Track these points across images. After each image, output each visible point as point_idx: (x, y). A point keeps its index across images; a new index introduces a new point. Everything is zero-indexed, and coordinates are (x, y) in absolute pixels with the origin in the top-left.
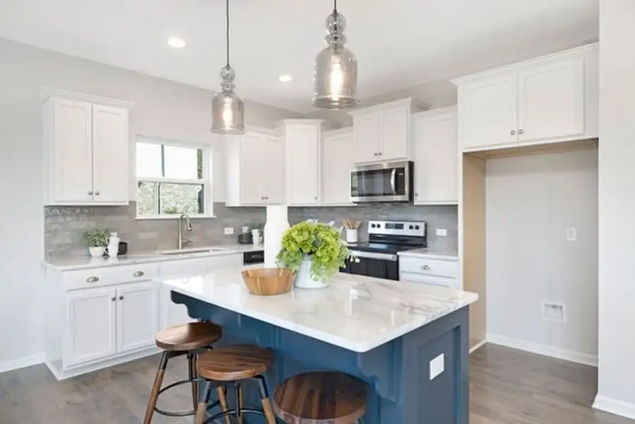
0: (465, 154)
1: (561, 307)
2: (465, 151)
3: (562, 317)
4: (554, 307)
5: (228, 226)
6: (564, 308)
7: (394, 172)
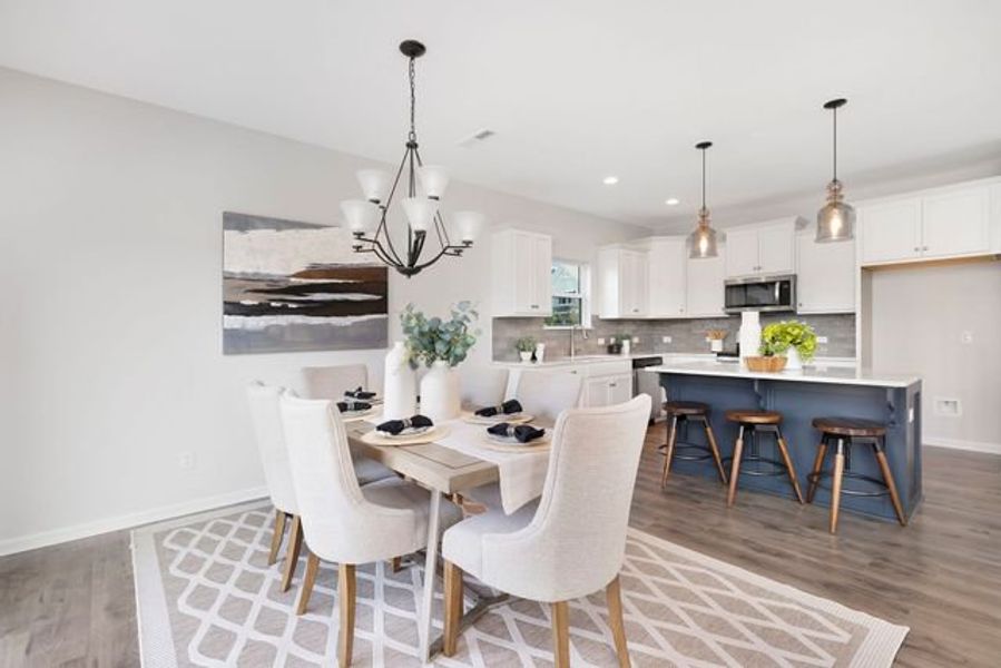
0: (863, 268)
1: (955, 403)
2: (864, 265)
3: (956, 412)
4: (947, 402)
5: (600, 337)
6: (959, 404)
7: (777, 285)
